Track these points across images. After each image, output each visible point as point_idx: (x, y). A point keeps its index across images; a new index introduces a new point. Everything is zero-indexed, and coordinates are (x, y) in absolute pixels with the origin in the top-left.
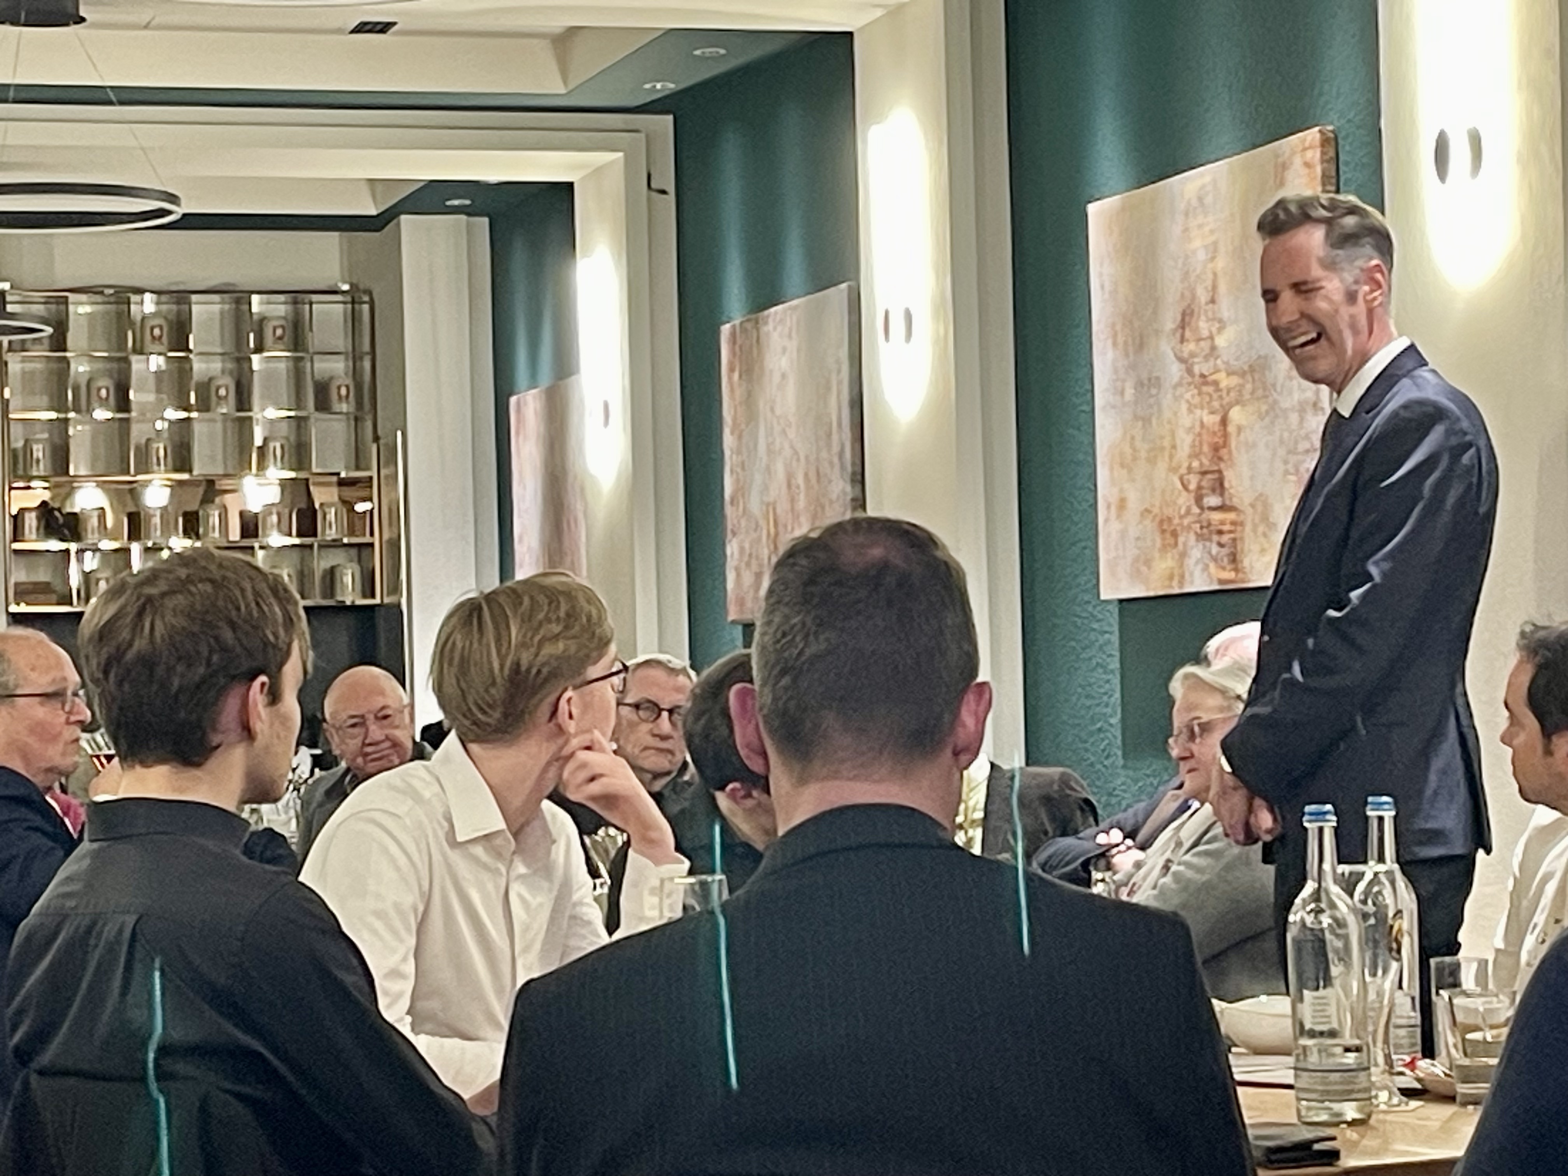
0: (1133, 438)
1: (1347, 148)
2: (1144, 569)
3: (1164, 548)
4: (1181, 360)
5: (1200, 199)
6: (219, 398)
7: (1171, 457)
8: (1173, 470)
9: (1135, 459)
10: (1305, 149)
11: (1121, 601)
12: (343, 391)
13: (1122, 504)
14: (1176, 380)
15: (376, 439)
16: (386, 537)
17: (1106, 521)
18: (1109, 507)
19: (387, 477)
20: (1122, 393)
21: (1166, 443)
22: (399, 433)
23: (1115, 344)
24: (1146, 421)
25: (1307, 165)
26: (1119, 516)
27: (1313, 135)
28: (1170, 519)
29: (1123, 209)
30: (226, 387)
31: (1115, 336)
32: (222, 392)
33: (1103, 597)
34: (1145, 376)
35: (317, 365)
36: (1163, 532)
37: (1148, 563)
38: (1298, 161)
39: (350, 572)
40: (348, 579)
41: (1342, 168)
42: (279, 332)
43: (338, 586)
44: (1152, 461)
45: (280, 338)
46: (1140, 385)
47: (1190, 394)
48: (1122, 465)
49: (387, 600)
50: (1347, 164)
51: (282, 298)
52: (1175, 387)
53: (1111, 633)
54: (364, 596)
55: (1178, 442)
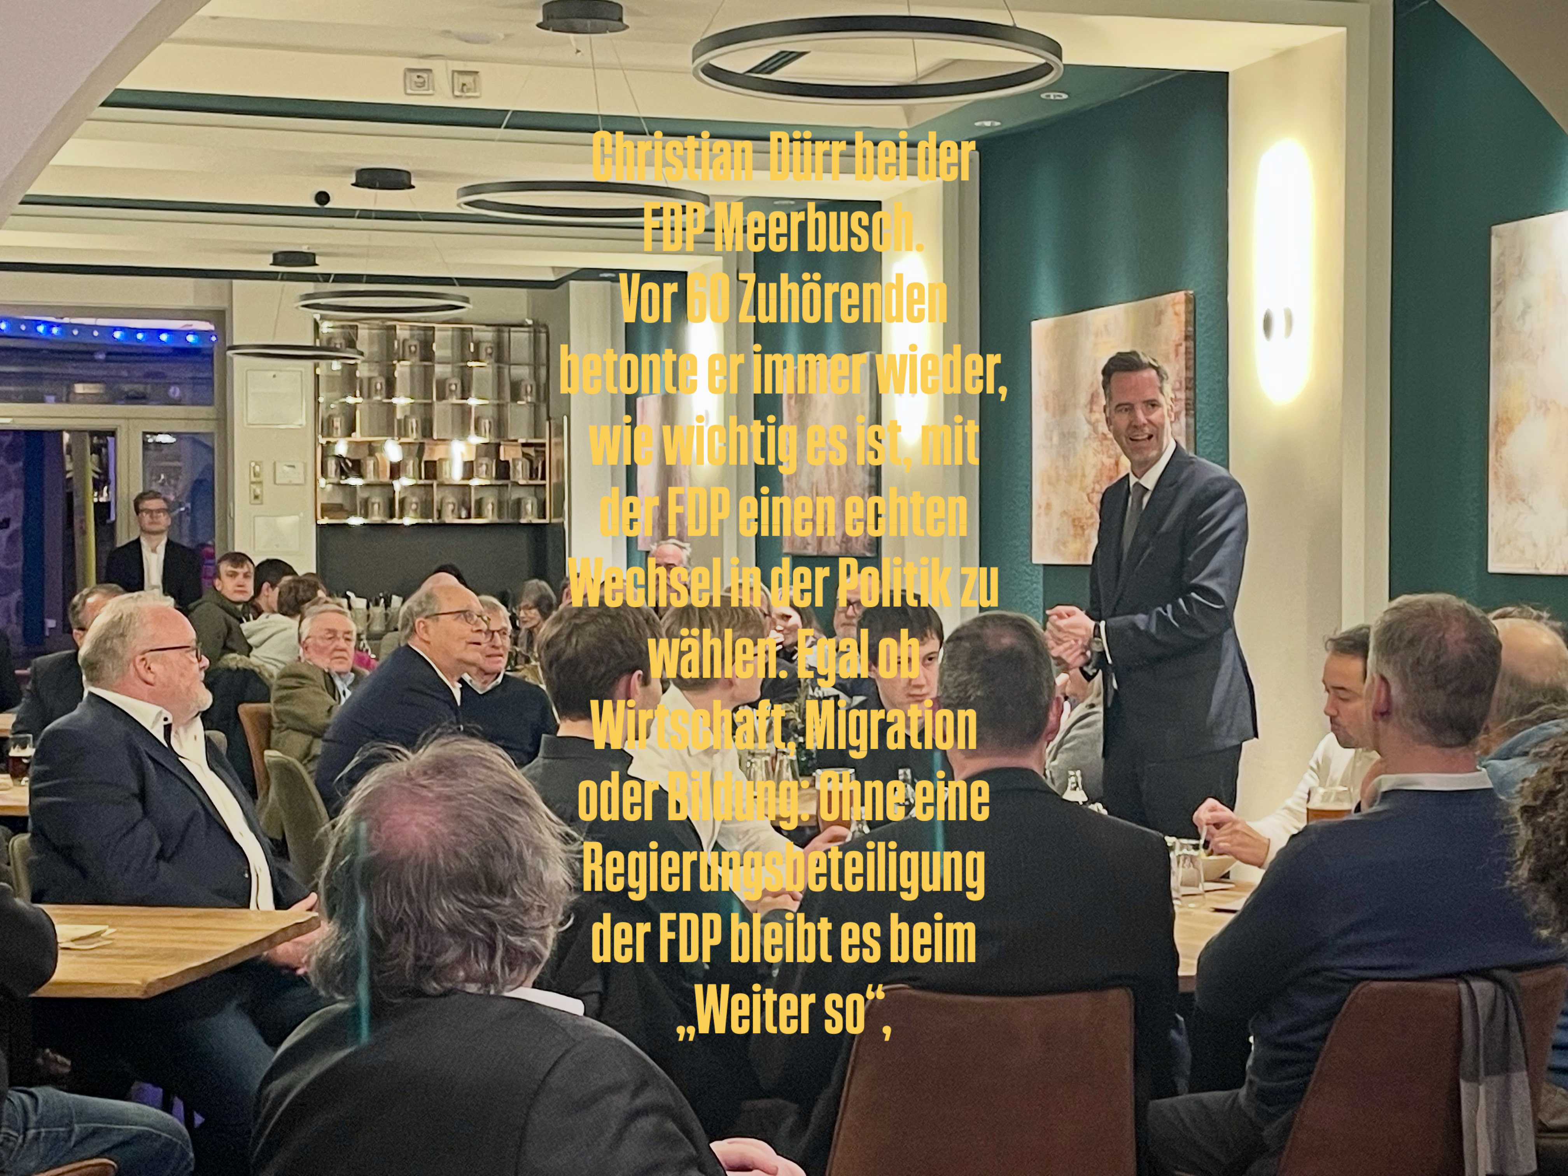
0: (1057, 467)
1: (1202, 305)
2: (1062, 548)
3: (1075, 536)
4: (1089, 422)
5: (1106, 326)
6: (451, 391)
7: (1081, 481)
8: (1083, 489)
9: (1058, 480)
10: (1174, 304)
11: (1045, 565)
12: (529, 389)
13: (1048, 506)
14: (1086, 435)
15: (549, 419)
16: (554, 480)
17: (1039, 515)
18: (1040, 507)
19: (556, 444)
20: (1051, 439)
21: (1080, 473)
22: (565, 418)
23: (1047, 409)
24: (1066, 458)
25: (1176, 314)
26: (1047, 514)
27: (1180, 296)
28: (1079, 519)
29: (1056, 326)
30: (454, 384)
31: (1047, 403)
32: (453, 387)
33: (1034, 562)
34: (1066, 431)
35: (512, 371)
36: (1075, 526)
37: (1064, 544)
38: (1170, 311)
39: (530, 502)
40: (529, 507)
41: (1198, 317)
42: (489, 351)
43: (523, 509)
44: (1069, 483)
45: (491, 354)
46: (1063, 435)
47: (1095, 445)
48: (1050, 483)
49: (554, 521)
50: (1201, 314)
51: (490, 328)
52: (1086, 439)
53: (1037, 583)
54: (539, 518)
55: (1087, 473)
